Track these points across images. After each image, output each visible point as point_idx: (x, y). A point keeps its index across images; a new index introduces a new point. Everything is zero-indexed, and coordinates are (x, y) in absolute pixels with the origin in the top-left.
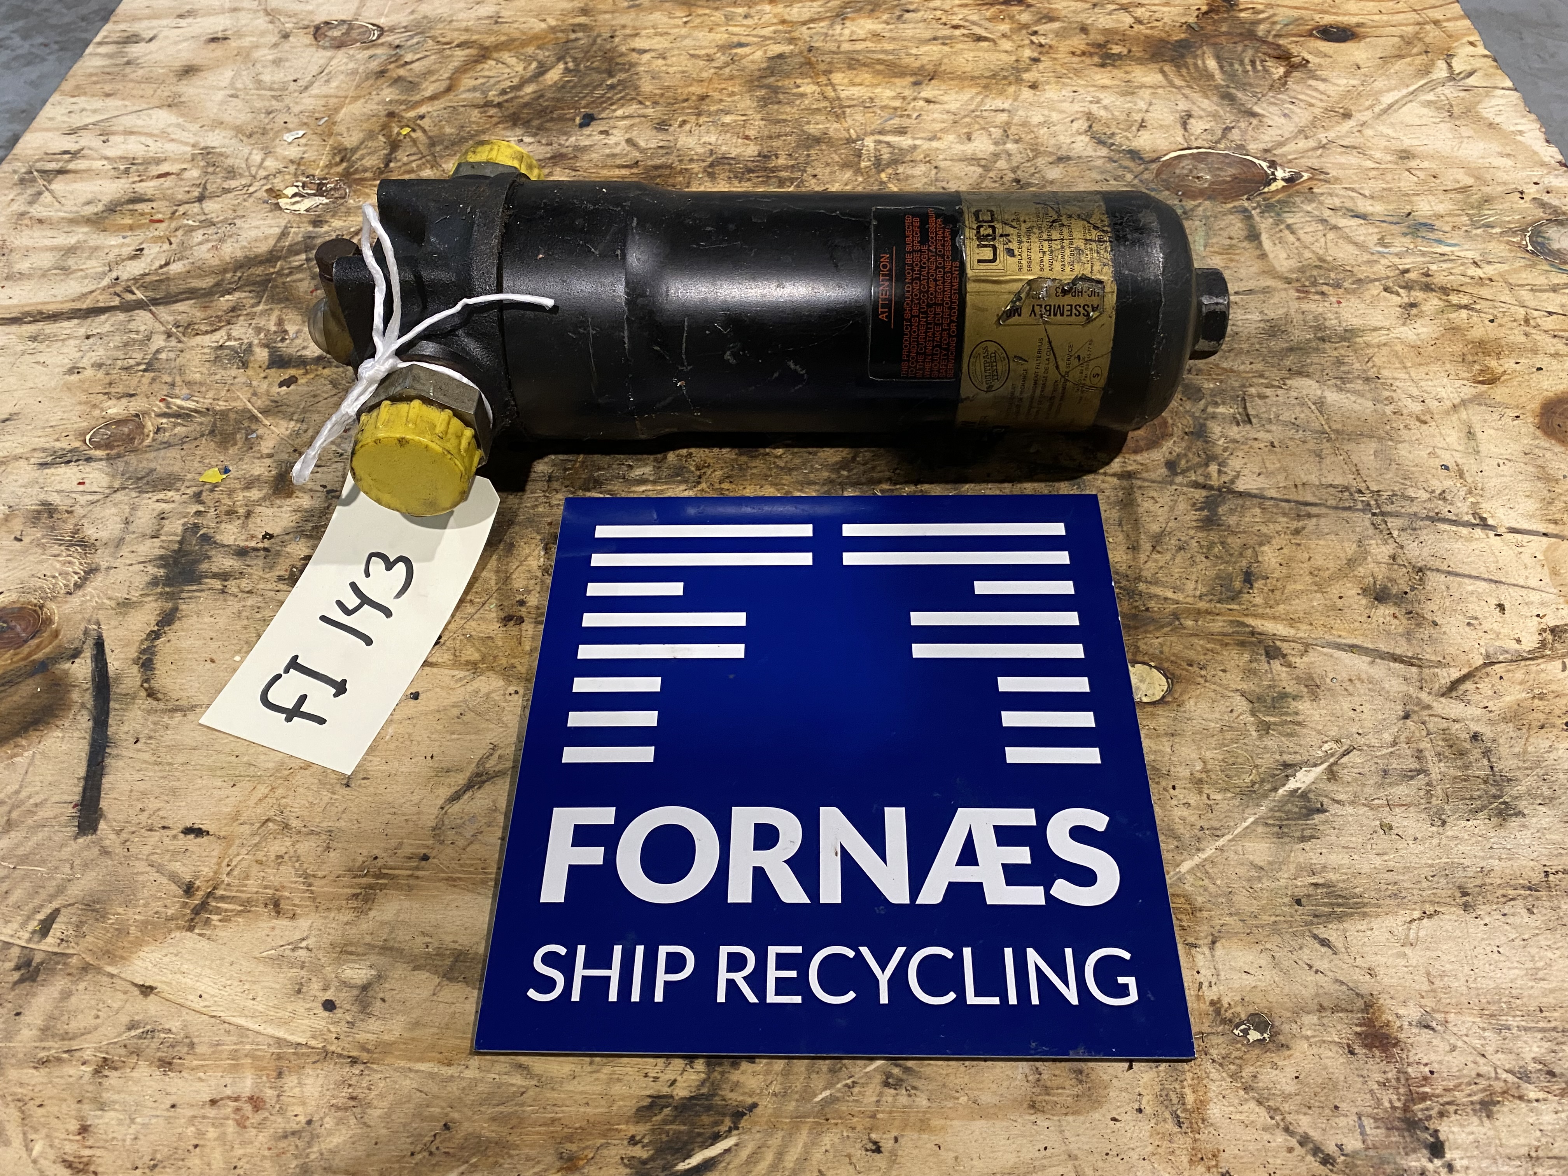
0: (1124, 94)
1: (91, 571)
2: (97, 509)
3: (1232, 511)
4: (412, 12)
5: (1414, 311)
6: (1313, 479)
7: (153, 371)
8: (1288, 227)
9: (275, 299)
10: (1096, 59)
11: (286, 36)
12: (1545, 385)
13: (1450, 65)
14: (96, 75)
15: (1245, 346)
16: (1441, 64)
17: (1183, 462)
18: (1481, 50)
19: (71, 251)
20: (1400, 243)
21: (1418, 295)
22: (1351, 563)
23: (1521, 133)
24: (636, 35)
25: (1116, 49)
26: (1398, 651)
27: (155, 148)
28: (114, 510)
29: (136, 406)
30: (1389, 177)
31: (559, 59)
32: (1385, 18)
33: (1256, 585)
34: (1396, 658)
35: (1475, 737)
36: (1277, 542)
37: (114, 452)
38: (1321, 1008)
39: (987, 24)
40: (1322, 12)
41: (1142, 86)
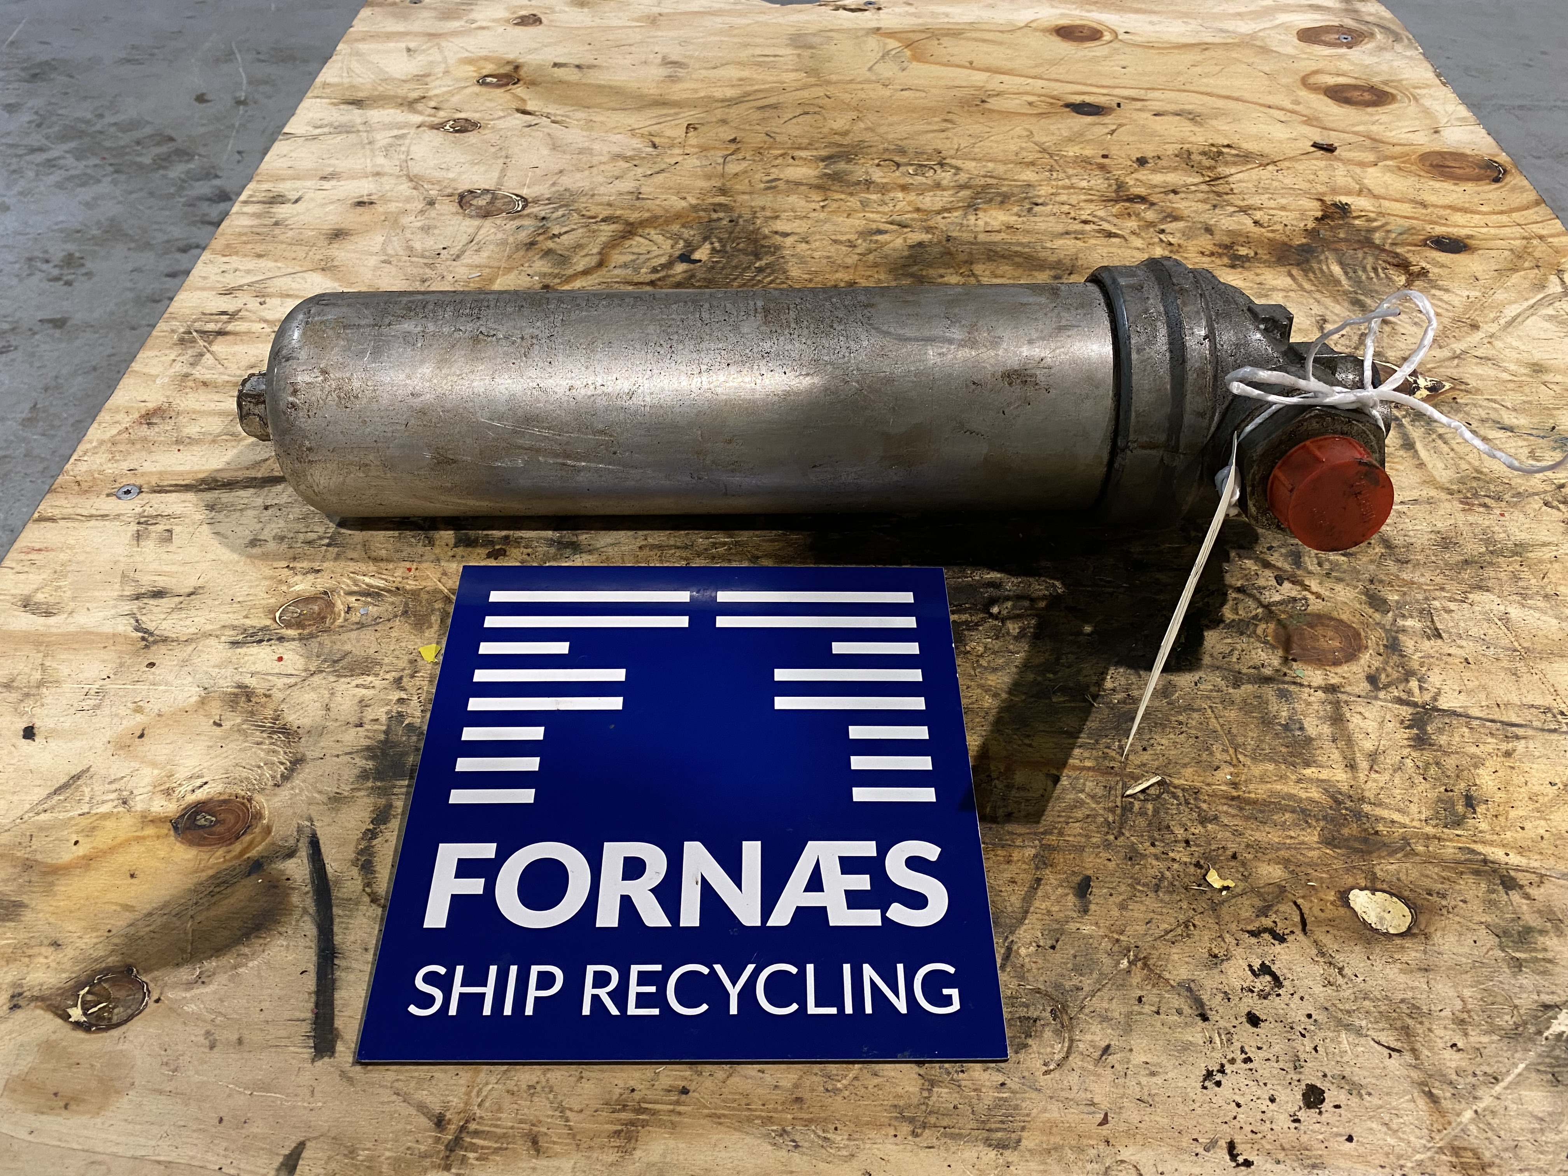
1: (297, 762)
2: (296, 693)
3: (1440, 731)
4: (554, 184)
6: (1515, 699)
7: (336, 545)
8: (1440, 436)
10: (1226, 260)
11: (431, 203)
13: (1561, 280)
14: (245, 234)
15: (1421, 557)
16: (1554, 279)
17: (1383, 676)
20: (1551, 457)
24: (777, 217)
25: (1243, 251)
28: (313, 695)
29: (322, 583)
30: (1527, 390)
31: (705, 239)
32: (1493, 231)
33: (1478, 810)
36: (1490, 764)
37: (306, 632)
39: (1115, 221)
40: (1432, 222)
41: (1274, 289)
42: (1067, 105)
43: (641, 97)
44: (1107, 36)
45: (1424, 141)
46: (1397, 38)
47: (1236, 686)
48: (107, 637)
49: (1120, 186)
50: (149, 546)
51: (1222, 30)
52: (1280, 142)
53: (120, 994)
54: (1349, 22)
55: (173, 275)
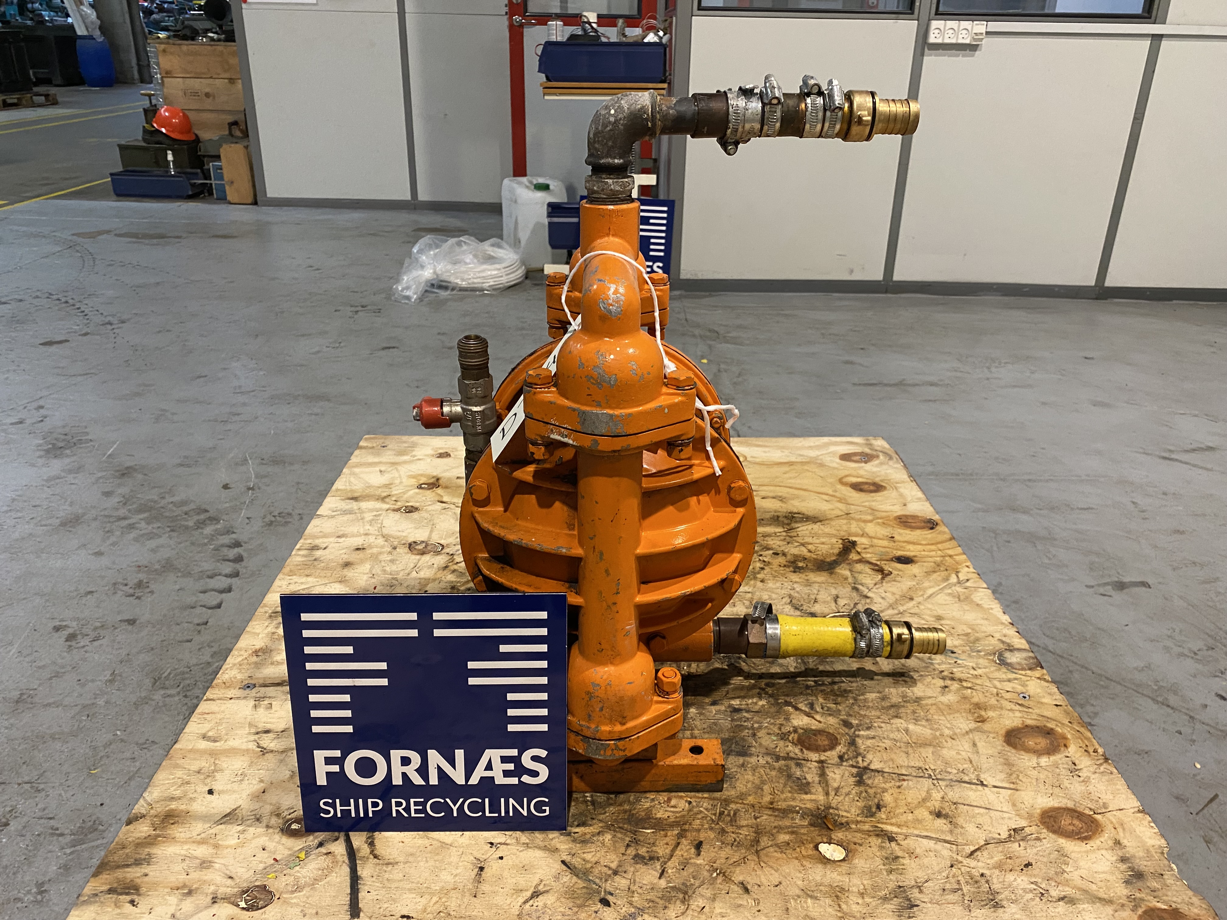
0: (806, 586)
3: (869, 778)
5: (947, 689)
6: (905, 764)
10: (791, 569)
11: (395, 548)
12: (1007, 722)
13: (958, 577)
14: (299, 565)
15: (871, 704)
16: (954, 576)
17: (846, 756)
18: (972, 570)
21: (948, 682)
22: (924, 800)
23: (992, 609)
25: (800, 564)
26: (947, 838)
32: (926, 553)
33: (882, 810)
34: (946, 841)
35: (982, 875)
36: (890, 791)
40: (897, 550)
41: (814, 582)
45: (898, 510)
46: (891, 458)
47: (777, 761)
48: (244, 750)
50: (261, 710)
51: (801, 455)
52: (825, 511)
53: (262, 896)
54: (867, 450)
55: (204, 592)
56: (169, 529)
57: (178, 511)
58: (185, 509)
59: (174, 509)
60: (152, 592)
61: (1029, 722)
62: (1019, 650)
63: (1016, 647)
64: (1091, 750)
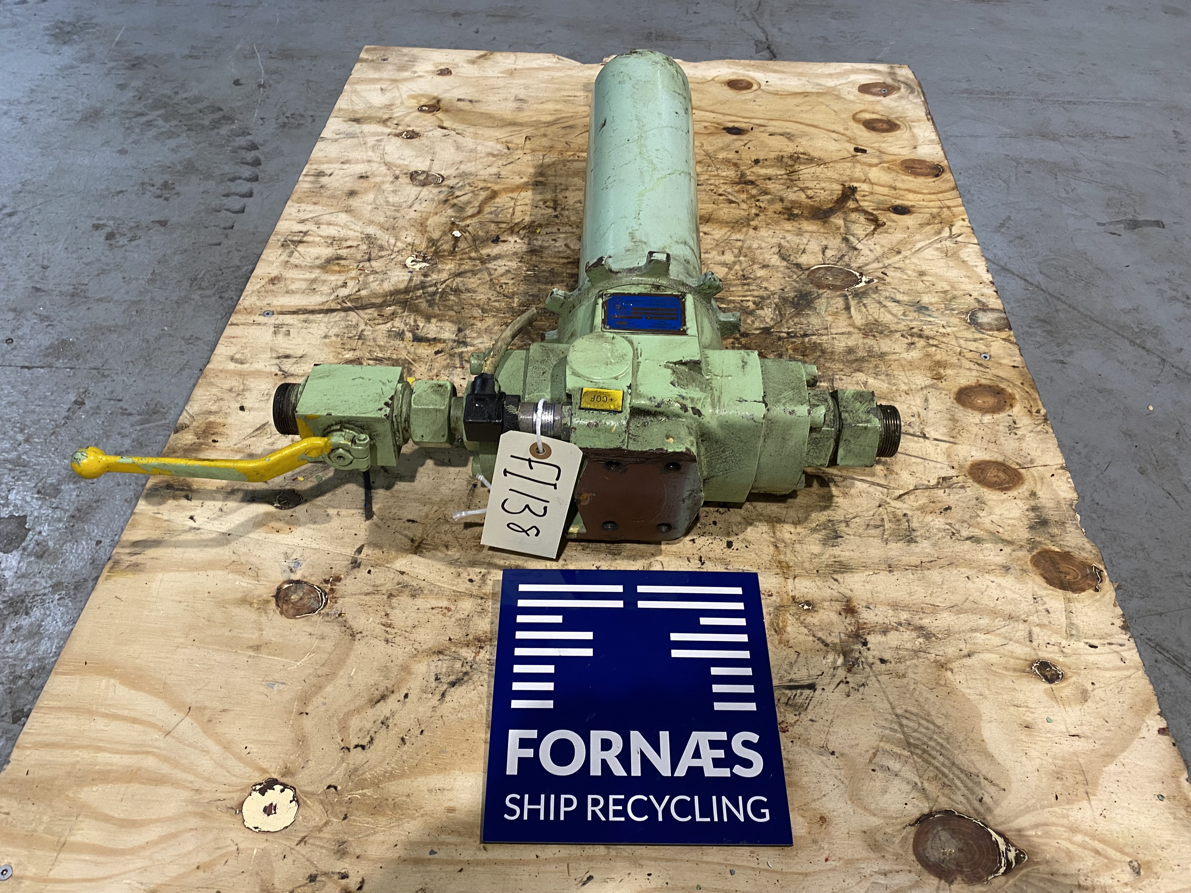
0: (798, 235)
4: (458, 169)
5: (913, 346)
7: (362, 339)
8: (864, 305)
9: (410, 310)
10: (786, 216)
11: (397, 178)
12: (962, 382)
13: (951, 230)
14: (307, 192)
16: (947, 229)
18: (967, 223)
19: (314, 281)
20: (912, 315)
21: (916, 339)
23: (976, 266)
24: (567, 189)
25: (796, 211)
26: (881, 482)
27: (343, 233)
30: (913, 284)
32: (925, 203)
34: (879, 485)
35: (905, 515)
38: (831, 600)
39: (736, 194)
40: (896, 198)
41: (806, 232)
42: (724, 129)
43: (502, 120)
44: (755, 87)
45: (906, 153)
46: (912, 91)
49: (743, 175)
50: (280, 337)
51: (818, 84)
52: (831, 152)
53: (292, 498)
54: (889, 81)
55: (227, 195)
56: (186, 128)
57: (192, 109)
58: (200, 106)
59: (189, 105)
60: (178, 194)
61: (983, 382)
62: (993, 310)
63: (990, 307)
64: (1034, 410)
